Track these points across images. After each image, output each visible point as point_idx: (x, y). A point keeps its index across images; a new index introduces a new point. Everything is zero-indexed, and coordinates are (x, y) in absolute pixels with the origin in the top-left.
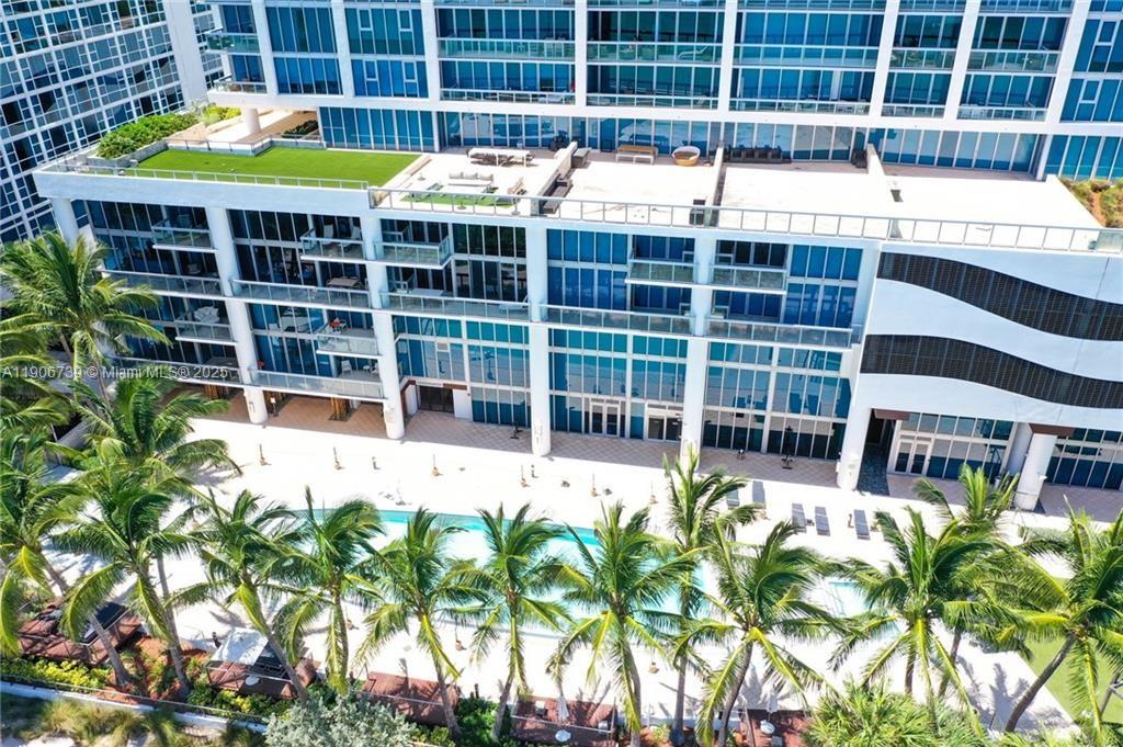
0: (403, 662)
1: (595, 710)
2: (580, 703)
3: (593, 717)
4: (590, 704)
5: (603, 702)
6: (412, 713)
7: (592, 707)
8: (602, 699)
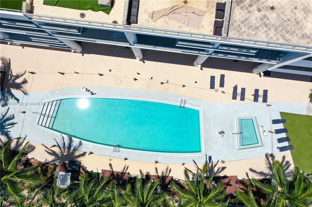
0: (110, 165)
1: (167, 178)
2: (163, 176)
3: (167, 181)
4: (166, 176)
5: (169, 176)
6: (117, 183)
7: (166, 178)
8: (169, 175)
